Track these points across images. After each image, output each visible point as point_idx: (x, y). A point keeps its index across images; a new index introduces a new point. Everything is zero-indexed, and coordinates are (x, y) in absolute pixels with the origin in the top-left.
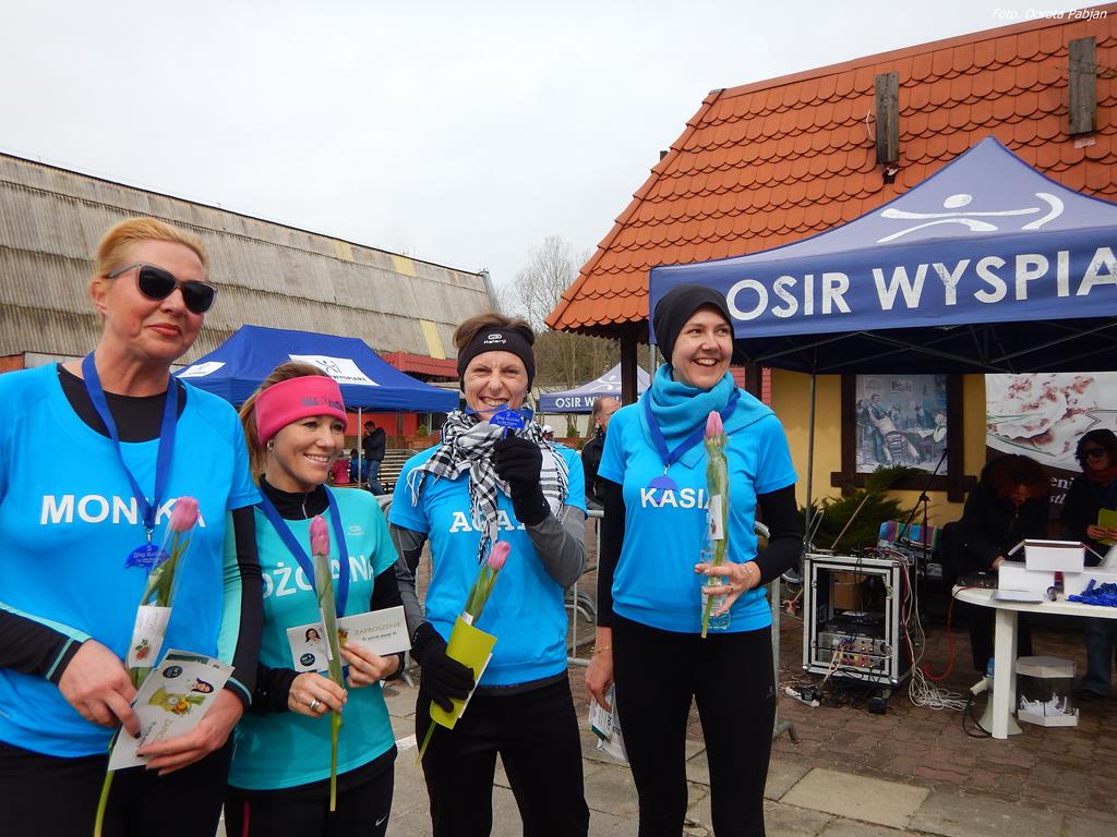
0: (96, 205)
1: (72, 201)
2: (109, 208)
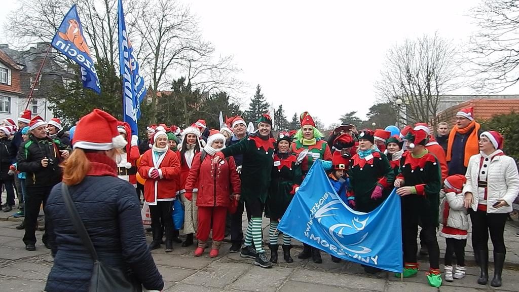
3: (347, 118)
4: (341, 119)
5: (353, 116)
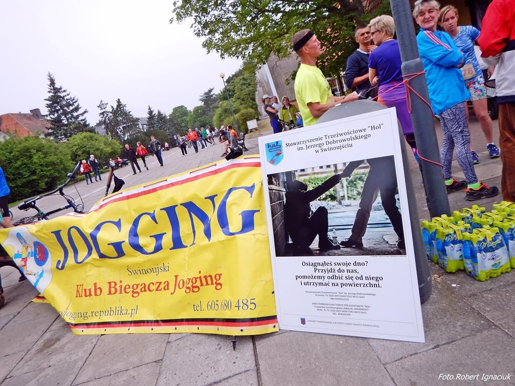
3: (206, 97)
4: (201, 100)
5: (212, 93)
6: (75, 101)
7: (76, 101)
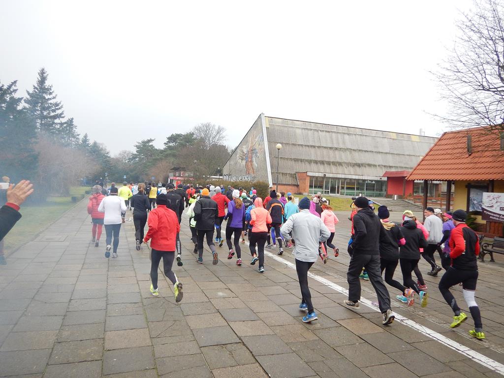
0: (323, 131)
1: (317, 131)
2: (326, 131)
3: (143, 146)
4: (137, 146)
5: (150, 144)
6: (58, 107)
7: (60, 108)
